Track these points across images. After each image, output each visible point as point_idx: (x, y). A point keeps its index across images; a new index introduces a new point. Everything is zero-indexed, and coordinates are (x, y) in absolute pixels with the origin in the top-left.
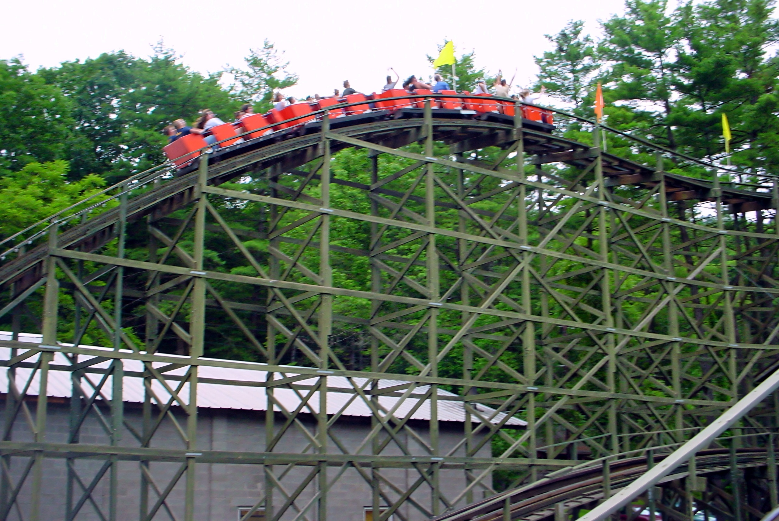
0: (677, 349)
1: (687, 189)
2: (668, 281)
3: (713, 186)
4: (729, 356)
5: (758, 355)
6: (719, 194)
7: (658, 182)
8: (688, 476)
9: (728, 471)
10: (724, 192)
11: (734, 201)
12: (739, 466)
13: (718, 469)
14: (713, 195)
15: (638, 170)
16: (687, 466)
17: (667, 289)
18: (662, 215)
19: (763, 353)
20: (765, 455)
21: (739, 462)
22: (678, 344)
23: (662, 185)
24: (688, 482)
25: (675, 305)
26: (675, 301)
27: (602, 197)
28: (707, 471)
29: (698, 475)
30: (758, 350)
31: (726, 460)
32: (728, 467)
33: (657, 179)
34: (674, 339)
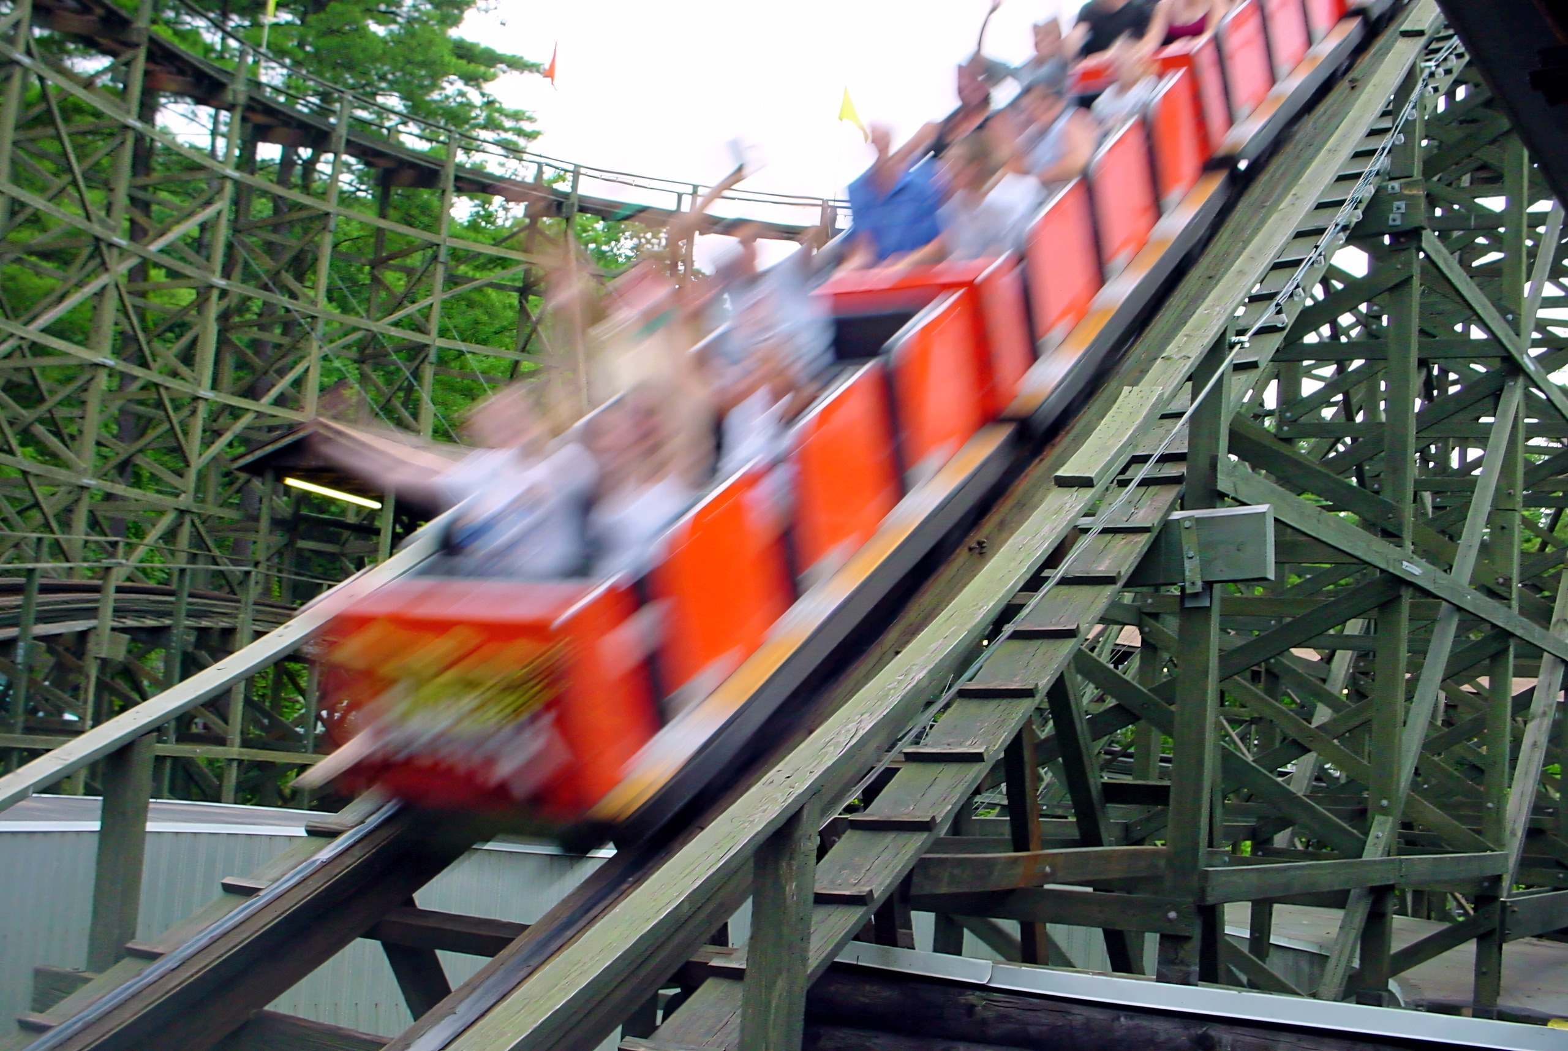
0: (103, 382)
1: (181, 72)
2: (111, 245)
3: (232, 81)
4: (194, 412)
5: (246, 420)
6: (242, 99)
7: (136, 46)
8: (94, 628)
9: (166, 629)
10: (251, 99)
11: (260, 119)
12: (187, 623)
13: (150, 622)
14: (229, 97)
15: (100, 11)
16: (96, 609)
17: (107, 259)
18: (128, 112)
19: (256, 418)
20: (237, 608)
21: (190, 615)
22: (106, 371)
23: (142, 54)
24: (92, 639)
25: (115, 294)
26: (117, 286)
27: (22, 46)
28: (130, 623)
29: (113, 629)
30: (248, 410)
31: (168, 607)
32: (167, 622)
33: (135, 38)
34: (100, 360)
